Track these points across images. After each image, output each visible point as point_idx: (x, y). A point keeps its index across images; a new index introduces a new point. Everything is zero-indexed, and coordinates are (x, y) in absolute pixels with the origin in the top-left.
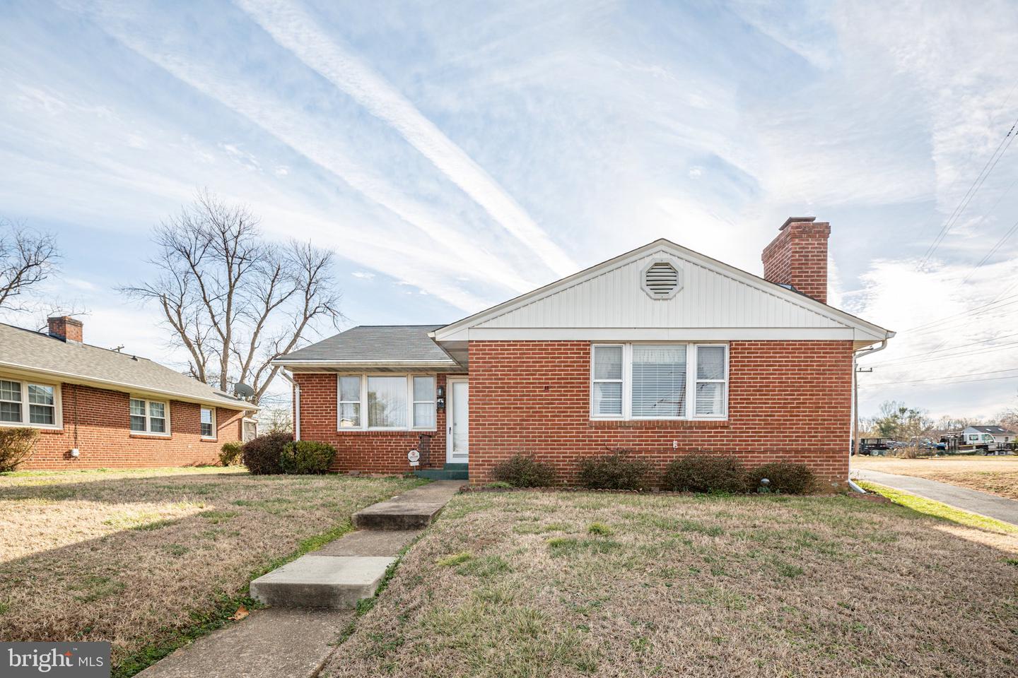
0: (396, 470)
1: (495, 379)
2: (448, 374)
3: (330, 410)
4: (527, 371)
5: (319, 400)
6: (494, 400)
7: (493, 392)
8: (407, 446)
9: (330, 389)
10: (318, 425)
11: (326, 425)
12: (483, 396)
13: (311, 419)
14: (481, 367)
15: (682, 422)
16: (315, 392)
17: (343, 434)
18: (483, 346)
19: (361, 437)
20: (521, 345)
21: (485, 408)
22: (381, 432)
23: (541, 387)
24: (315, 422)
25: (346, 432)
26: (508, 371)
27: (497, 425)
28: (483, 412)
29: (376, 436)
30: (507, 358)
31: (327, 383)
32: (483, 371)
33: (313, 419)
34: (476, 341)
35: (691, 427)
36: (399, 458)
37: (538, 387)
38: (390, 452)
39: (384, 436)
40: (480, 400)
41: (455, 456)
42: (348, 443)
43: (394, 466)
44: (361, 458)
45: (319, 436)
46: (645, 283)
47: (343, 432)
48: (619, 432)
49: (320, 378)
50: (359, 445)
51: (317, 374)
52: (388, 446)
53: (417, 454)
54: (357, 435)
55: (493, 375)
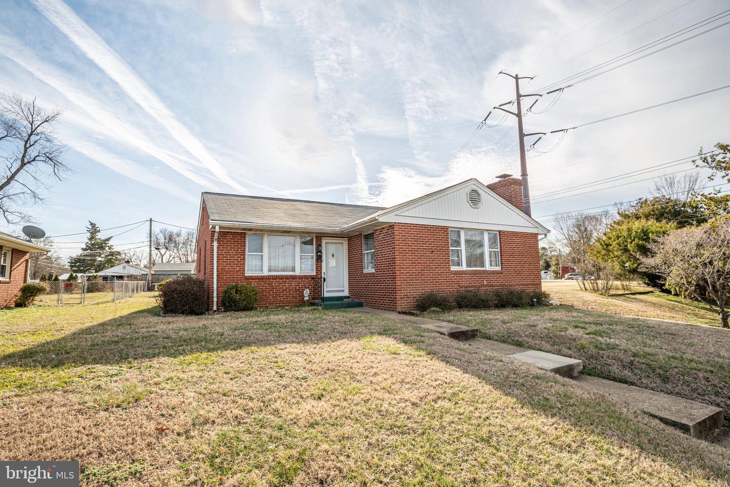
0: (289, 303)
1: (408, 246)
2: (323, 236)
3: (241, 259)
4: (423, 242)
5: (232, 252)
6: (408, 258)
7: (407, 253)
8: (297, 286)
9: (241, 244)
10: (231, 271)
11: (237, 271)
12: (402, 255)
13: (225, 266)
14: (401, 238)
15: (484, 271)
16: (229, 246)
17: (251, 278)
18: (401, 226)
19: (264, 280)
20: (419, 227)
21: (403, 263)
22: (279, 276)
23: (429, 251)
24: (228, 269)
25: (253, 276)
26: (414, 241)
27: (410, 273)
28: (403, 265)
29: (275, 279)
30: (413, 234)
31: (239, 239)
32: (402, 241)
33: (227, 266)
34: (398, 223)
35: (490, 274)
36: (291, 294)
37: (428, 251)
38: (285, 290)
39: (281, 279)
40: (401, 258)
41: (328, 292)
42: (254, 284)
43: (288, 301)
44: (263, 295)
45: (231, 280)
46: (469, 199)
47: (251, 276)
48: (463, 277)
49: (233, 235)
50: (264, 286)
51: (231, 232)
52: (284, 286)
53: (308, 291)
54: (262, 278)
55: (407, 243)
